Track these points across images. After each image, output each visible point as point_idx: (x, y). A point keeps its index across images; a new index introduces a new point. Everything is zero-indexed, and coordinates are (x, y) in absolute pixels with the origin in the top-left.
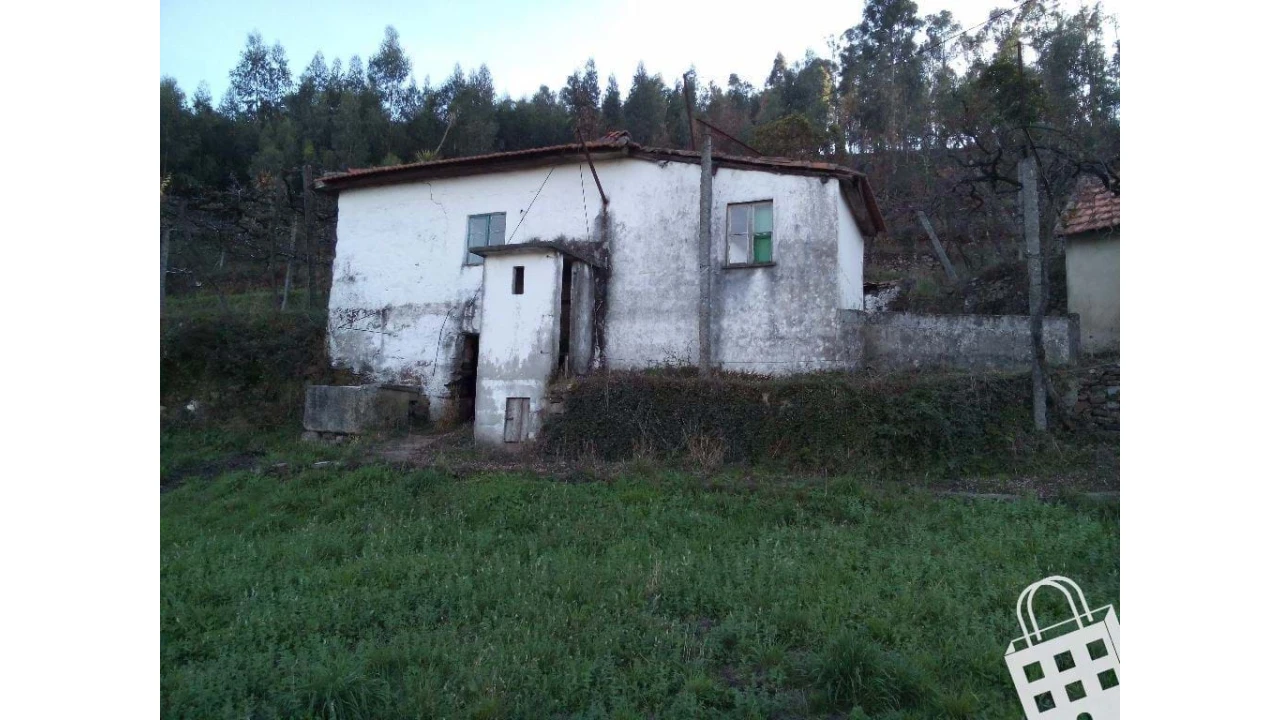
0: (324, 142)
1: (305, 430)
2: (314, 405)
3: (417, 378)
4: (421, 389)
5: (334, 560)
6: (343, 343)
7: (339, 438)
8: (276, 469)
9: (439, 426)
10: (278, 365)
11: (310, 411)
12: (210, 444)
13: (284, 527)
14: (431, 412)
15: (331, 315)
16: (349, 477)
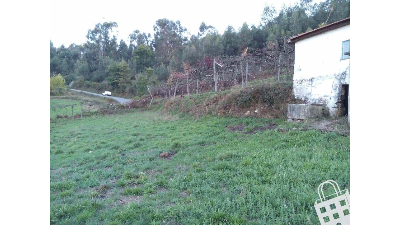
0: (287, 29)
1: (288, 118)
2: (290, 111)
3: (324, 101)
4: (326, 105)
5: (303, 159)
6: (298, 91)
7: (299, 121)
8: (281, 130)
9: (334, 117)
10: (279, 99)
11: (289, 112)
12: (261, 121)
13: (286, 147)
14: (330, 113)
15: (294, 82)
16: (304, 134)
